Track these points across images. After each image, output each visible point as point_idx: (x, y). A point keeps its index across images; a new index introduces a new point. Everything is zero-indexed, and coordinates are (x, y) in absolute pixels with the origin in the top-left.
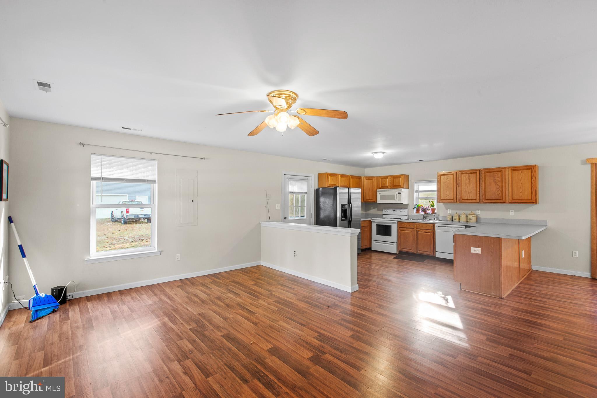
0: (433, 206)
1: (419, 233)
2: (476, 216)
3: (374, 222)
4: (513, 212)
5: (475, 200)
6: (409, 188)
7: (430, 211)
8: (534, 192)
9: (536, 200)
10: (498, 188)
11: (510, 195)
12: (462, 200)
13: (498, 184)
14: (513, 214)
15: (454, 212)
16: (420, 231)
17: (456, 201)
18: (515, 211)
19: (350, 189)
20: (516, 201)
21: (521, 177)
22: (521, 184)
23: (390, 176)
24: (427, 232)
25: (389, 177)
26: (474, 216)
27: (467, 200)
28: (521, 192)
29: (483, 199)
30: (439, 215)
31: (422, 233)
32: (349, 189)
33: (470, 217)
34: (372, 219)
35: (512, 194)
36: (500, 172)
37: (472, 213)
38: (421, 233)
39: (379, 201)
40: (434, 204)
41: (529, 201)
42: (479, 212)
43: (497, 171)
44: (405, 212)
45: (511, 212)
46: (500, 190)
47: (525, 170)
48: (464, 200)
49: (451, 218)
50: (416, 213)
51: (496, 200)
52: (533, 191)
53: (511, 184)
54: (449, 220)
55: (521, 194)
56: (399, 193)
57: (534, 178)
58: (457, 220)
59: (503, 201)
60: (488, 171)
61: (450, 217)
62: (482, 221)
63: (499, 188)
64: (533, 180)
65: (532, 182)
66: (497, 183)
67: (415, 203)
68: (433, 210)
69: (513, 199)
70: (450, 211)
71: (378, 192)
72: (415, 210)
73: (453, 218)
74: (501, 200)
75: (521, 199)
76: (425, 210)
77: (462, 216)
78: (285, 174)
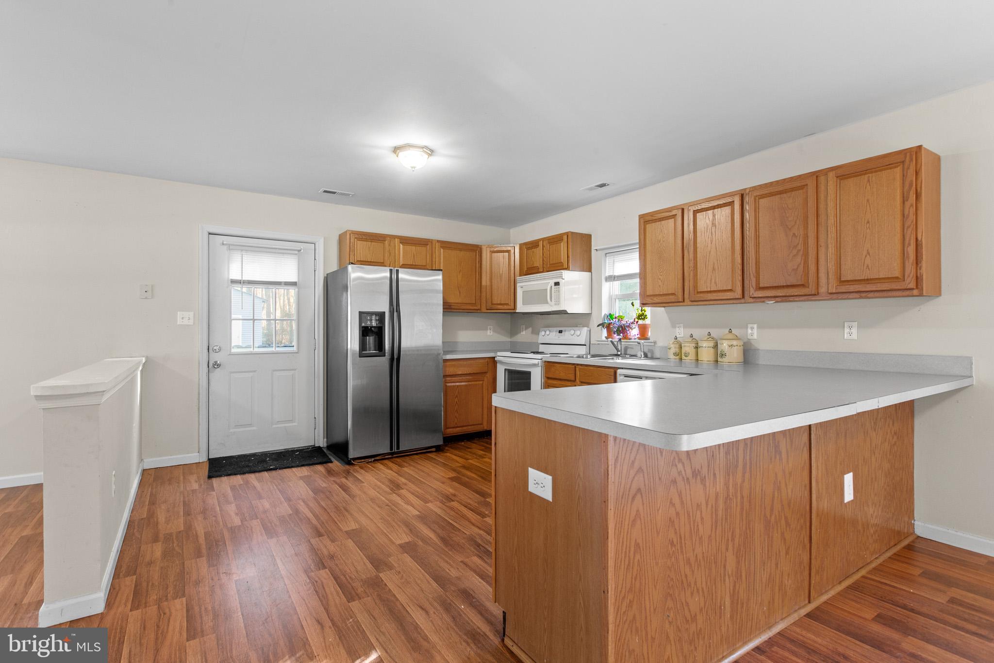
0: (643, 317)
2: (741, 343)
3: (502, 363)
4: (854, 331)
5: (731, 290)
6: (589, 270)
7: (634, 332)
8: (911, 250)
9: (918, 280)
10: (795, 247)
11: (832, 266)
12: (698, 292)
13: (794, 234)
14: (855, 336)
17: (681, 300)
18: (859, 327)
19: (397, 271)
20: (852, 288)
21: (868, 200)
22: (868, 222)
23: (543, 240)
25: (541, 243)
26: (735, 343)
27: (710, 292)
28: (868, 253)
29: (751, 289)
30: (655, 343)
32: (391, 271)
33: (724, 346)
34: (499, 354)
35: (839, 266)
36: (802, 189)
37: (730, 336)
39: (521, 308)
41: (894, 286)
42: (756, 331)
43: (793, 190)
44: (580, 335)
45: (847, 330)
46: (801, 253)
47: (881, 171)
48: (701, 292)
49: (678, 350)
50: (606, 338)
51: (788, 286)
52: (909, 244)
53: (834, 229)
54: (672, 356)
55: (868, 261)
56: (557, 284)
57: (912, 197)
58: (692, 356)
59: (811, 289)
60: (766, 191)
61: (674, 349)
62: (761, 361)
63: (799, 247)
64: (907, 204)
65: (906, 213)
66: (790, 229)
67: (605, 311)
68: (643, 330)
69: (842, 282)
71: (518, 285)
72: (604, 330)
73: (683, 351)
74: (803, 286)
75: (867, 281)
76: (623, 330)
77: (705, 344)
78: (212, 231)
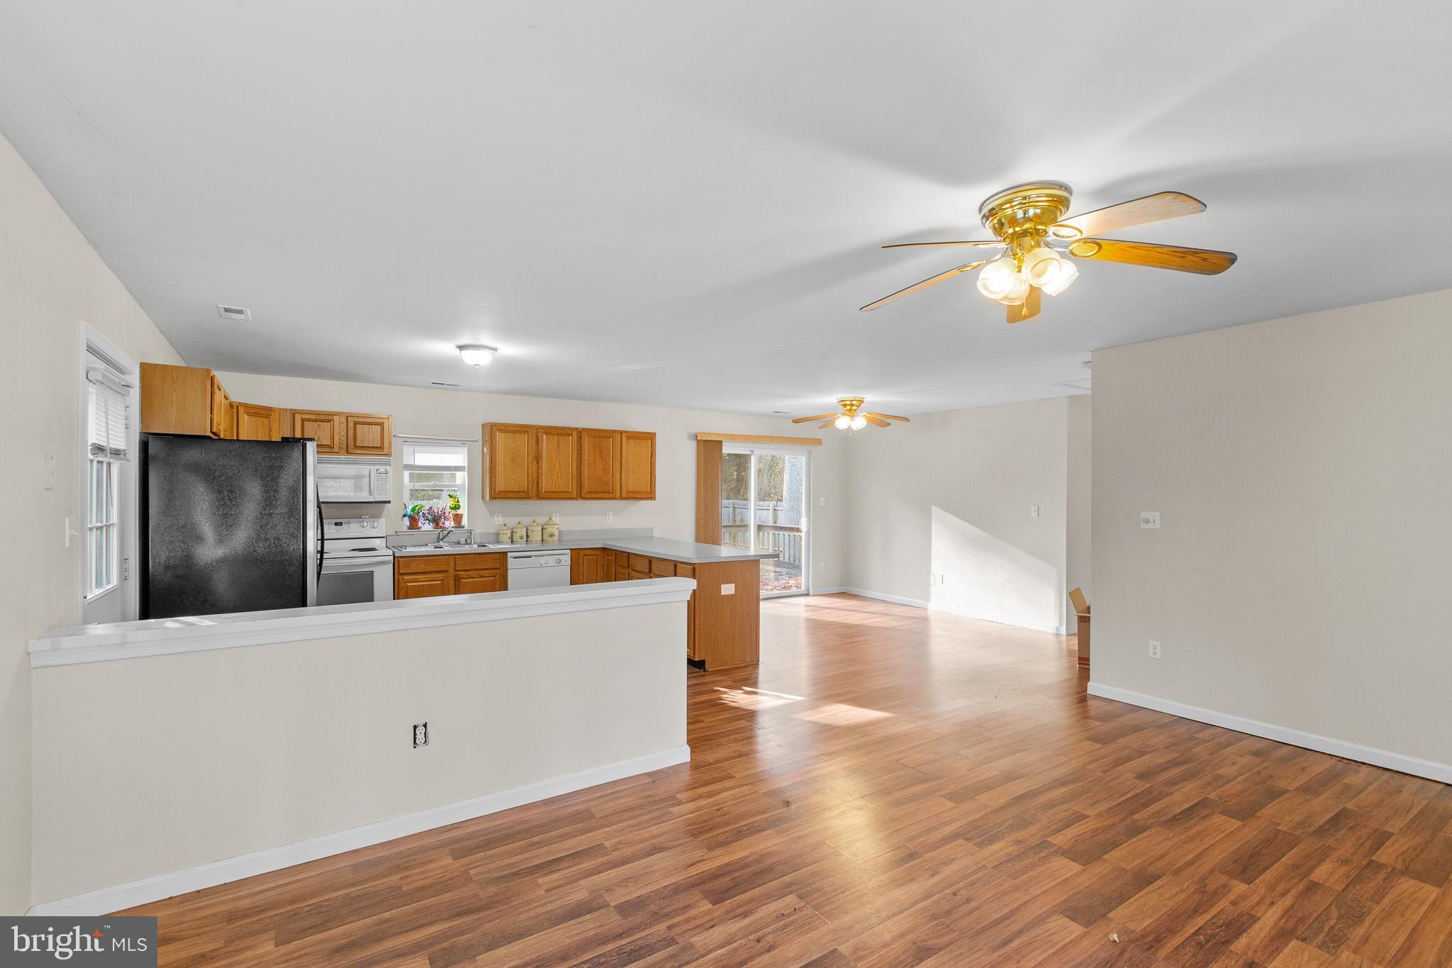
0: (457, 507)
1: (464, 580)
7: (449, 522)
15: (512, 521)
16: (465, 576)
24: (486, 575)
31: (472, 580)
38: (467, 580)
40: (460, 504)
41: (643, 495)
42: (558, 518)
50: (409, 528)
58: (525, 538)
59: (611, 495)
67: (404, 502)
68: (458, 518)
70: (500, 518)
72: (407, 522)
76: (436, 520)
77: (534, 528)
